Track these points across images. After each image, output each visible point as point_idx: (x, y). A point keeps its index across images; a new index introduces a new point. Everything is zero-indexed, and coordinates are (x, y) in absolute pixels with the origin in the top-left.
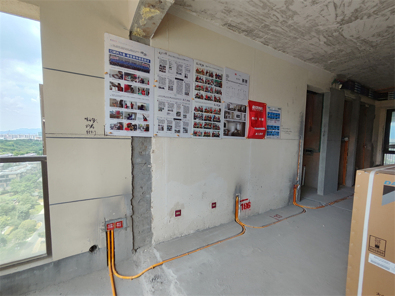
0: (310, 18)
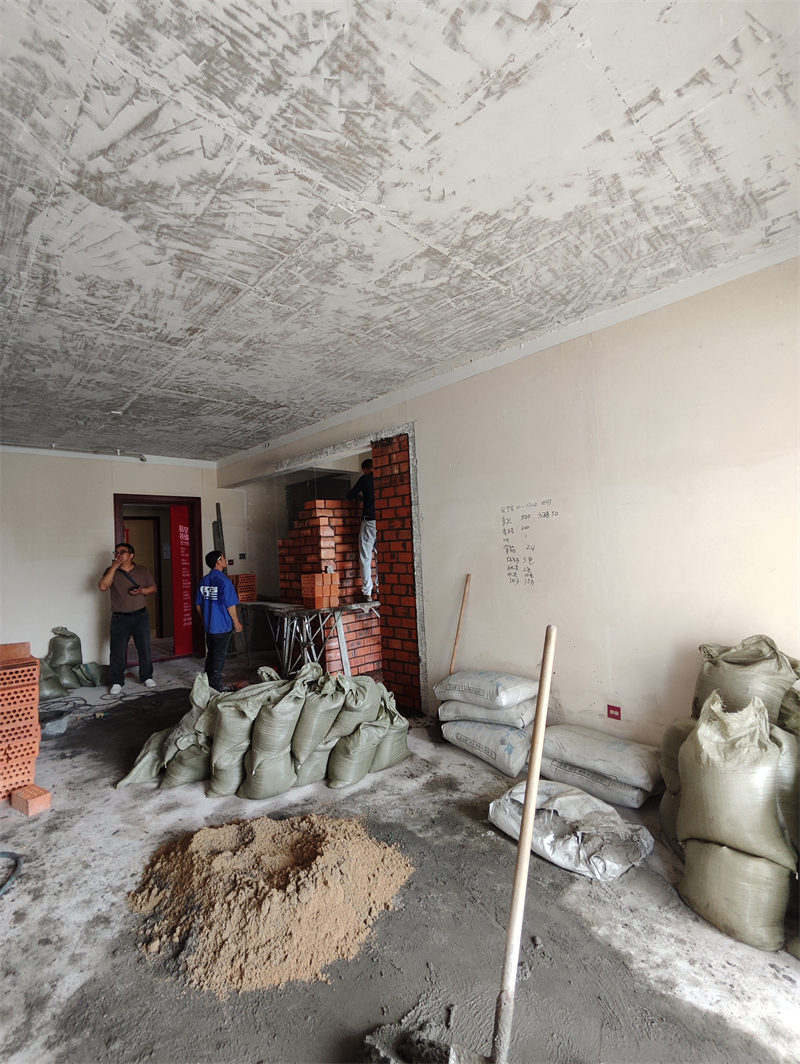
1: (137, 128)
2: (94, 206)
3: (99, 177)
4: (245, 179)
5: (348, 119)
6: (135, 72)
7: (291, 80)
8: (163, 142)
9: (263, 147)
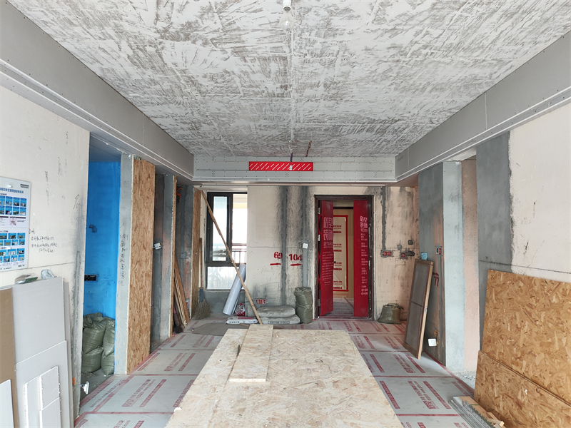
3: (166, 30)
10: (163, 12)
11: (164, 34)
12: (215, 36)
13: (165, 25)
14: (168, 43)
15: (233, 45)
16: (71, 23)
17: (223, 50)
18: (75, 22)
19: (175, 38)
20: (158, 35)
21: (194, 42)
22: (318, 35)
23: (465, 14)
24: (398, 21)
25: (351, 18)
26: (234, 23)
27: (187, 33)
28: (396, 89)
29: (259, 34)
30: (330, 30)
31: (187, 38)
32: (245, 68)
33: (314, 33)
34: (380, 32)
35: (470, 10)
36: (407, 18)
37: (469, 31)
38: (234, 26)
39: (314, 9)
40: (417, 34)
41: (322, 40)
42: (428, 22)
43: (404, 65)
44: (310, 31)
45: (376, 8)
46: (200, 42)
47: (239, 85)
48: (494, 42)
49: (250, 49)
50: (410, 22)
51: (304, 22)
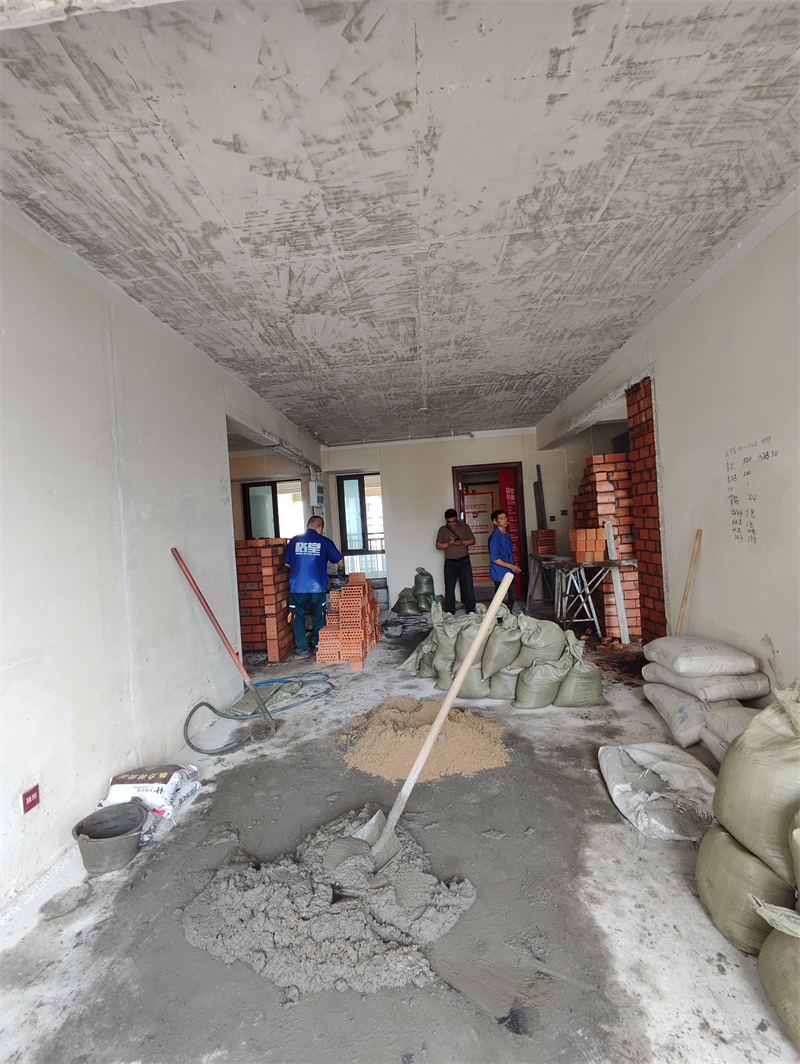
0: (244, 278)
1: (290, 280)
2: (306, 316)
3: (297, 305)
4: (352, 270)
5: (367, 218)
6: (270, 263)
7: (324, 224)
8: (304, 278)
9: (343, 253)
10: (295, 287)
11: (295, 309)
12: (344, 304)
13: (296, 299)
14: (298, 317)
15: (361, 312)
16: (208, 307)
17: (352, 318)
18: (212, 306)
19: (306, 311)
20: (289, 310)
21: (323, 313)
22: (445, 291)
23: (593, 254)
24: (525, 269)
25: (476, 271)
26: (362, 289)
27: (316, 305)
28: (531, 339)
29: (387, 297)
30: (456, 286)
31: (317, 309)
32: (372, 335)
33: (441, 290)
34: (507, 282)
35: (597, 249)
36: (533, 265)
37: (600, 270)
38: (363, 293)
39: (439, 267)
40: (546, 280)
41: (449, 296)
42: (555, 266)
43: (537, 312)
44: (437, 289)
45: (501, 259)
46: (329, 312)
47: (368, 352)
48: (628, 279)
49: (377, 313)
50: (537, 269)
51: (431, 280)
